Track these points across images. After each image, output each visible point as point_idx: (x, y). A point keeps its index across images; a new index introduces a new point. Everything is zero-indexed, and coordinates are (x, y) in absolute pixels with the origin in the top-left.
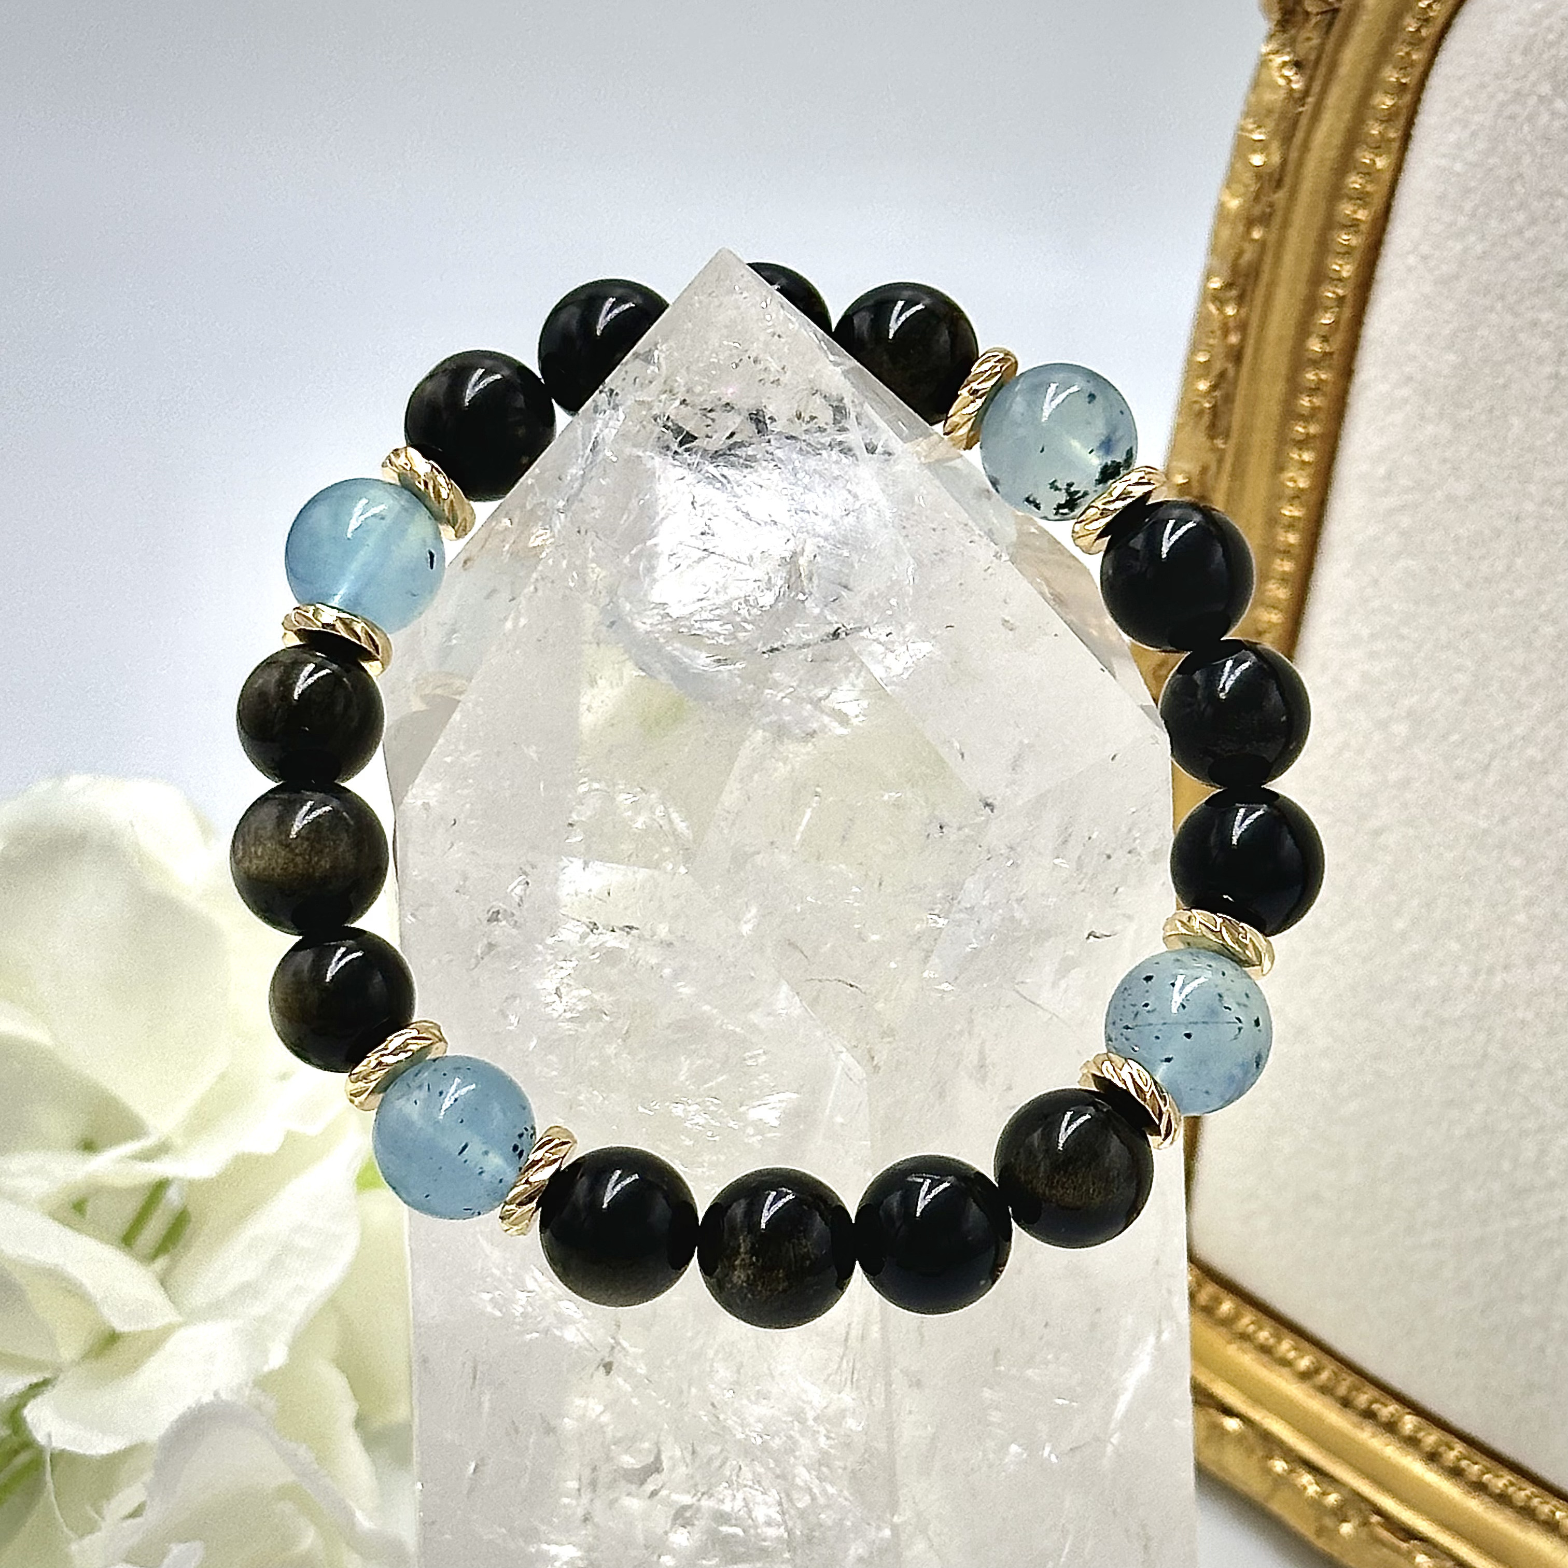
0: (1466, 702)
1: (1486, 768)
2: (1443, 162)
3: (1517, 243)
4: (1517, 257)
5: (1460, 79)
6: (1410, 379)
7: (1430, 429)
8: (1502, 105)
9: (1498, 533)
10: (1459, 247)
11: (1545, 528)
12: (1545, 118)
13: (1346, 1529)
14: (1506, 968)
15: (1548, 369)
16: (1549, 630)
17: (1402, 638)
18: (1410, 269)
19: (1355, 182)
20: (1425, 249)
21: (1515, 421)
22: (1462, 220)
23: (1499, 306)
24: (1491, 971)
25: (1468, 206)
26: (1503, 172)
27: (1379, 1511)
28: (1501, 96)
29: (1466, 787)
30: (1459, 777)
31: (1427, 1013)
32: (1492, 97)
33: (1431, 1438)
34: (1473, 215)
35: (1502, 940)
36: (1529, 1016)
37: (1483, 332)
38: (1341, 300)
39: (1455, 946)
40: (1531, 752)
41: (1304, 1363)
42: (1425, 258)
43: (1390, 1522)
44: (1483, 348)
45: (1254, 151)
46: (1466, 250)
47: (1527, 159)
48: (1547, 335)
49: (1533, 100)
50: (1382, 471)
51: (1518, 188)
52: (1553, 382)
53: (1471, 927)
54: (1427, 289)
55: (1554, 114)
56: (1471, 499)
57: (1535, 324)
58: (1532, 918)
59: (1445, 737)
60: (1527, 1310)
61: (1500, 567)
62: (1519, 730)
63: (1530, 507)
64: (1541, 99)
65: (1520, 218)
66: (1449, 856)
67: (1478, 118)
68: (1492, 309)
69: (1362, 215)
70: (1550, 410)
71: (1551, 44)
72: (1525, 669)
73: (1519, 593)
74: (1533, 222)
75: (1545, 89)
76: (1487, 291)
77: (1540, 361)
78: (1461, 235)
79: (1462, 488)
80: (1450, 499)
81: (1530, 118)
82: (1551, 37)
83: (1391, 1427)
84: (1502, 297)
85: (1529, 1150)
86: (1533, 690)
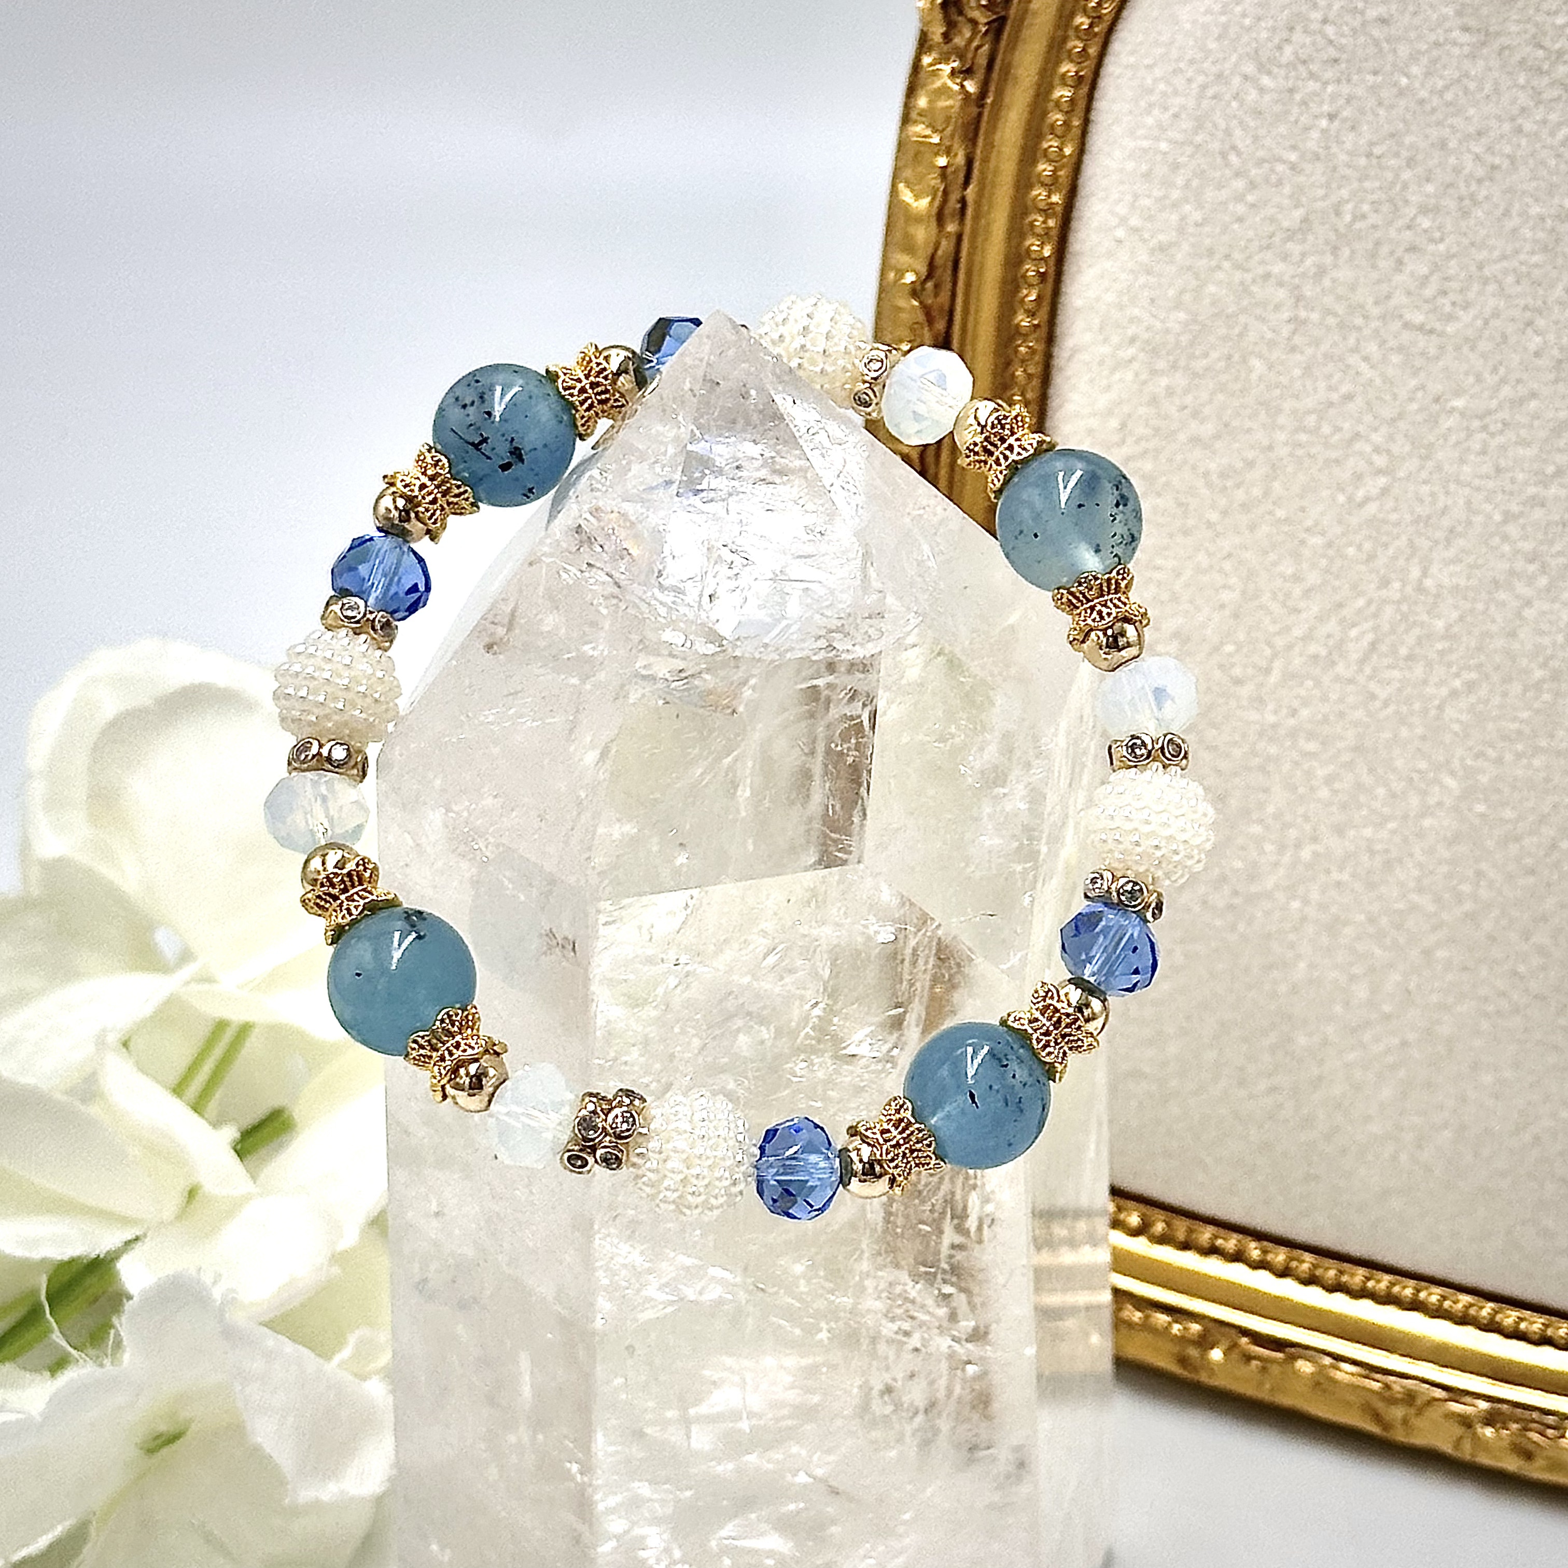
0: (1236, 616)
1: (1268, 671)
2: (1145, 144)
3: (1241, 209)
4: (1240, 220)
5: (1149, 67)
6: (1133, 340)
7: (1164, 381)
8: (1204, 87)
9: (1250, 464)
10: (1174, 217)
11: (1300, 452)
12: (1252, 95)
13: (1216, 1355)
14: (1315, 839)
15: (1286, 315)
16: (1317, 541)
17: (1158, 568)
18: (1119, 241)
19: (1044, 168)
20: (1134, 221)
21: (1256, 363)
22: (1176, 194)
23: (1226, 265)
24: (1298, 846)
25: (1180, 181)
26: (1216, 146)
27: (1245, 1332)
28: (1201, 79)
29: (1246, 691)
30: (1238, 682)
31: (1236, 893)
32: (1189, 80)
33: (1280, 1256)
34: (1187, 185)
35: (1306, 818)
36: (1345, 877)
37: (1212, 289)
38: (1043, 276)
39: (1256, 829)
40: (1313, 648)
41: (1134, 1220)
42: (1135, 230)
43: (1258, 1338)
44: (1213, 304)
45: (937, 154)
46: (1183, 219)
47: (1238, 132)
48: (1281, 284)
49: (1236, 81)
50: (1114, 423)
51: (1233, 158)
52: (1292, 326)
53: (1271, 809)
54: (1144, 257)
55: (1262, 90)
56: (1217, 437)
57: (1267, 276)
58: (1335, 792)
59: (1216, 649)
60: (1375, 1128)
61: (1257, 492)
62: (1297, 632)
63: (1281, 437)
64: (1246, 77)
65: (1239, 184)
66: (1237, 753)
67: (1178, 101)
68: (1219, 267)
69: (1055, 198)
70: (1293, 349)
71: (1249, 29)
72: (1297, 578)
73: (1281, 513)
74: (1253, 185)
75: (1249, 68)
76: (1211, 252)
77: (1277, 307)
78: (1175, 205)
79: (1208, 429)
80: (1195, 440)
81: (1236, 97)
82: (1247, 22)
83: (1237, 1257)
84: (1227, 257)
85: (1361, 992)
86: (1307, 593)
